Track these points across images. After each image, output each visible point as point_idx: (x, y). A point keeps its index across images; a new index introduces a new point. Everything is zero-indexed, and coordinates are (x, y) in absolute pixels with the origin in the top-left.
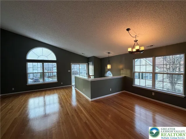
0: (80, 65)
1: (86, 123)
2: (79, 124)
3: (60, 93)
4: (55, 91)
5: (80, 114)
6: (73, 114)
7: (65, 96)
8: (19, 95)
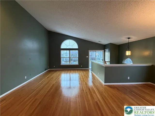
0: (97, 52)
1: (97, 102)
2: (91, 102)
3: (80, 73)
4: (77, 71)
5: (92, 93)
6: (87, 91)
7: (82, 76)
8: (56, 71)
